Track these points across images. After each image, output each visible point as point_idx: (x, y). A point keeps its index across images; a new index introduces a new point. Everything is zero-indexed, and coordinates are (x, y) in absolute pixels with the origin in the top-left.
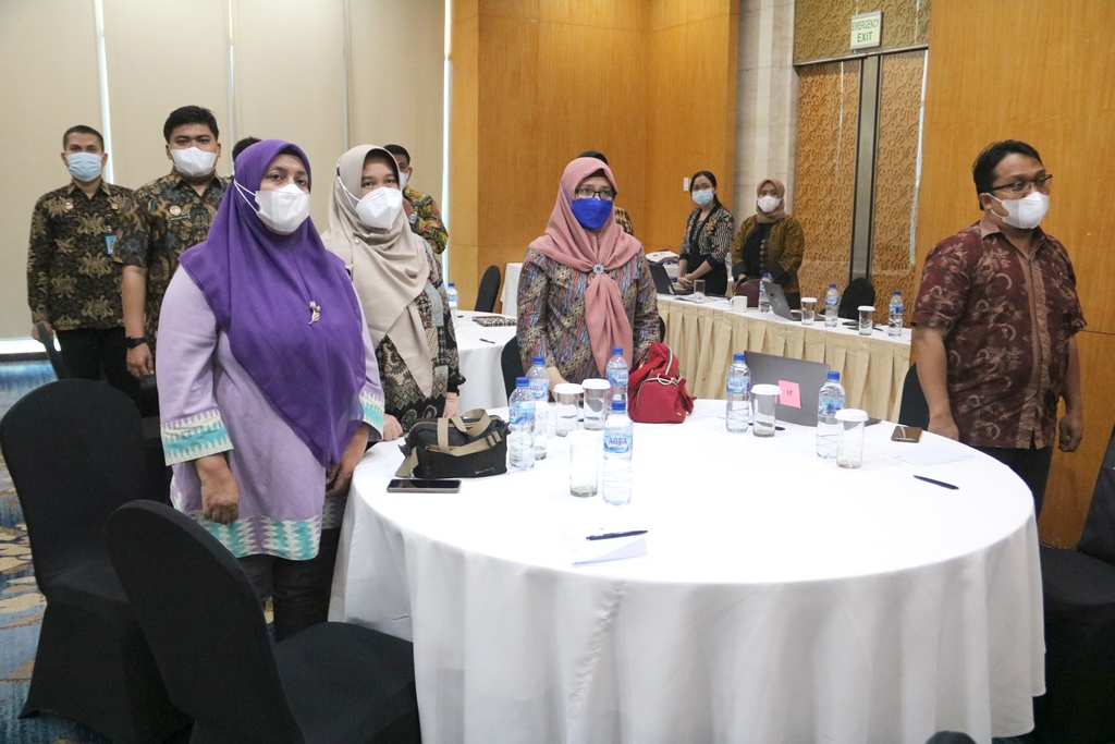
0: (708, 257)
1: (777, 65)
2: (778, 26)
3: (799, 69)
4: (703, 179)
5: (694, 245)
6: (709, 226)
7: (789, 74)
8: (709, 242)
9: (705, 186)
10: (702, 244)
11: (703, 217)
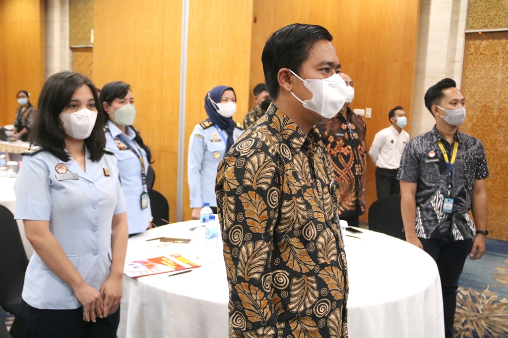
0: (25, 127)
1: (62, 46)
2: (62, 29)
3: (72, 49)
4: (22, 94)
5: (20, 121)
6: (26, 114)
7: (68, 51)
8: (26, 120)
9: (23, 97)
10: (23, 121)
11: (23, 110)
